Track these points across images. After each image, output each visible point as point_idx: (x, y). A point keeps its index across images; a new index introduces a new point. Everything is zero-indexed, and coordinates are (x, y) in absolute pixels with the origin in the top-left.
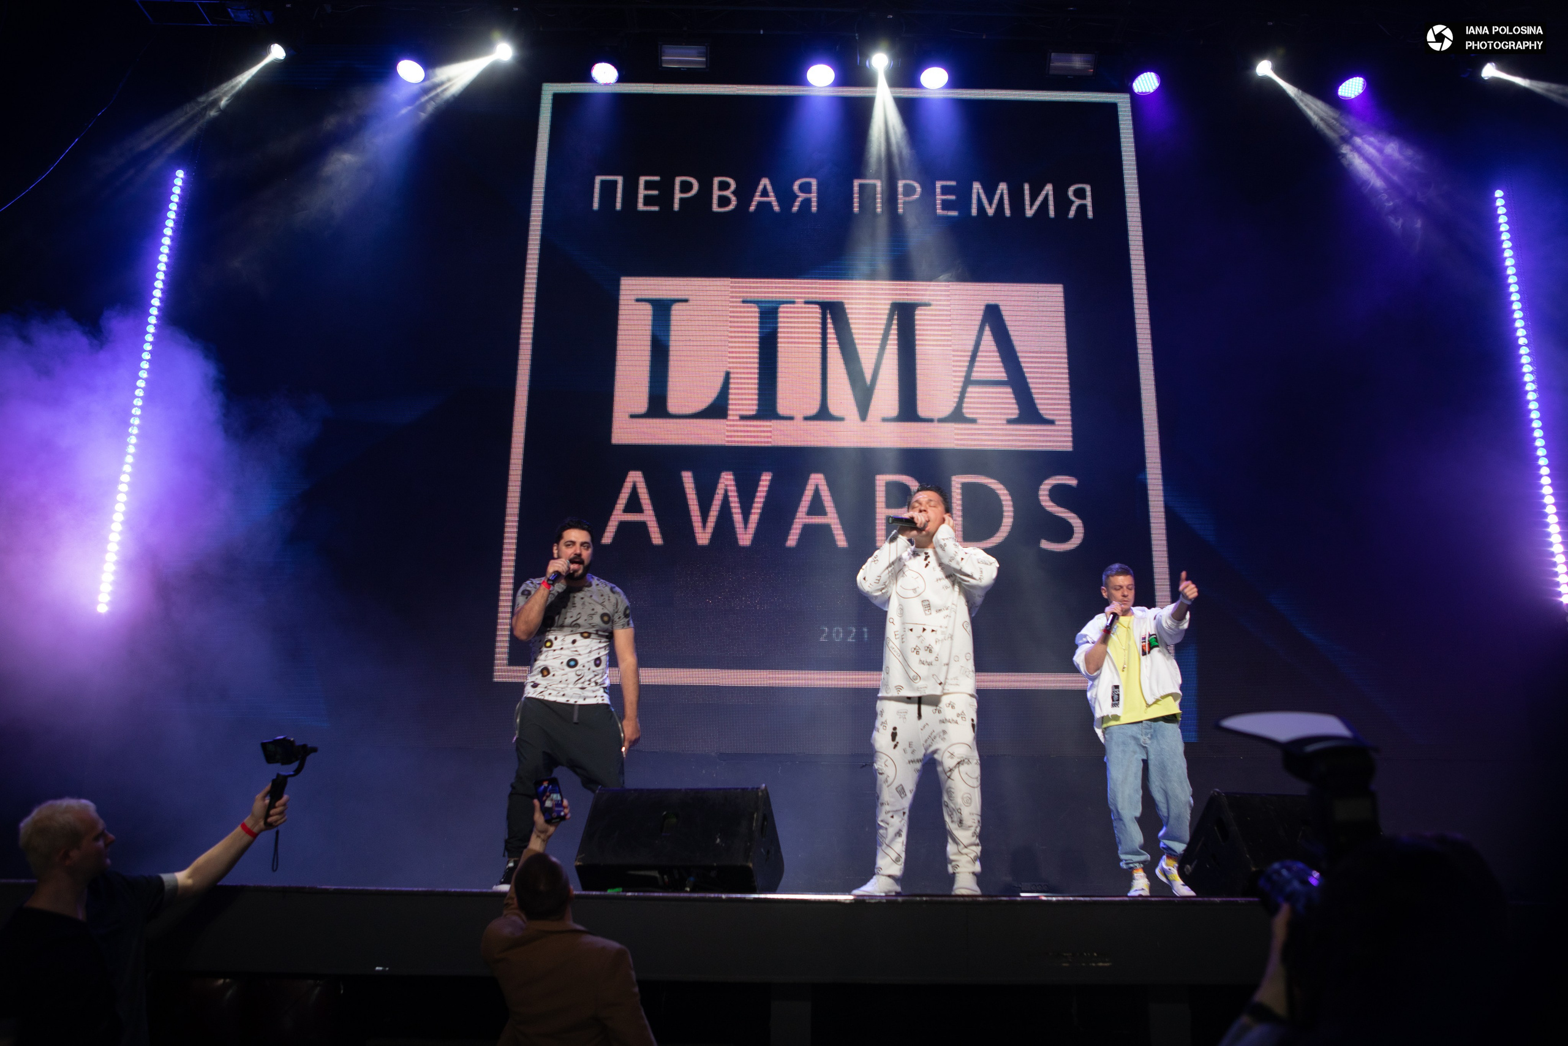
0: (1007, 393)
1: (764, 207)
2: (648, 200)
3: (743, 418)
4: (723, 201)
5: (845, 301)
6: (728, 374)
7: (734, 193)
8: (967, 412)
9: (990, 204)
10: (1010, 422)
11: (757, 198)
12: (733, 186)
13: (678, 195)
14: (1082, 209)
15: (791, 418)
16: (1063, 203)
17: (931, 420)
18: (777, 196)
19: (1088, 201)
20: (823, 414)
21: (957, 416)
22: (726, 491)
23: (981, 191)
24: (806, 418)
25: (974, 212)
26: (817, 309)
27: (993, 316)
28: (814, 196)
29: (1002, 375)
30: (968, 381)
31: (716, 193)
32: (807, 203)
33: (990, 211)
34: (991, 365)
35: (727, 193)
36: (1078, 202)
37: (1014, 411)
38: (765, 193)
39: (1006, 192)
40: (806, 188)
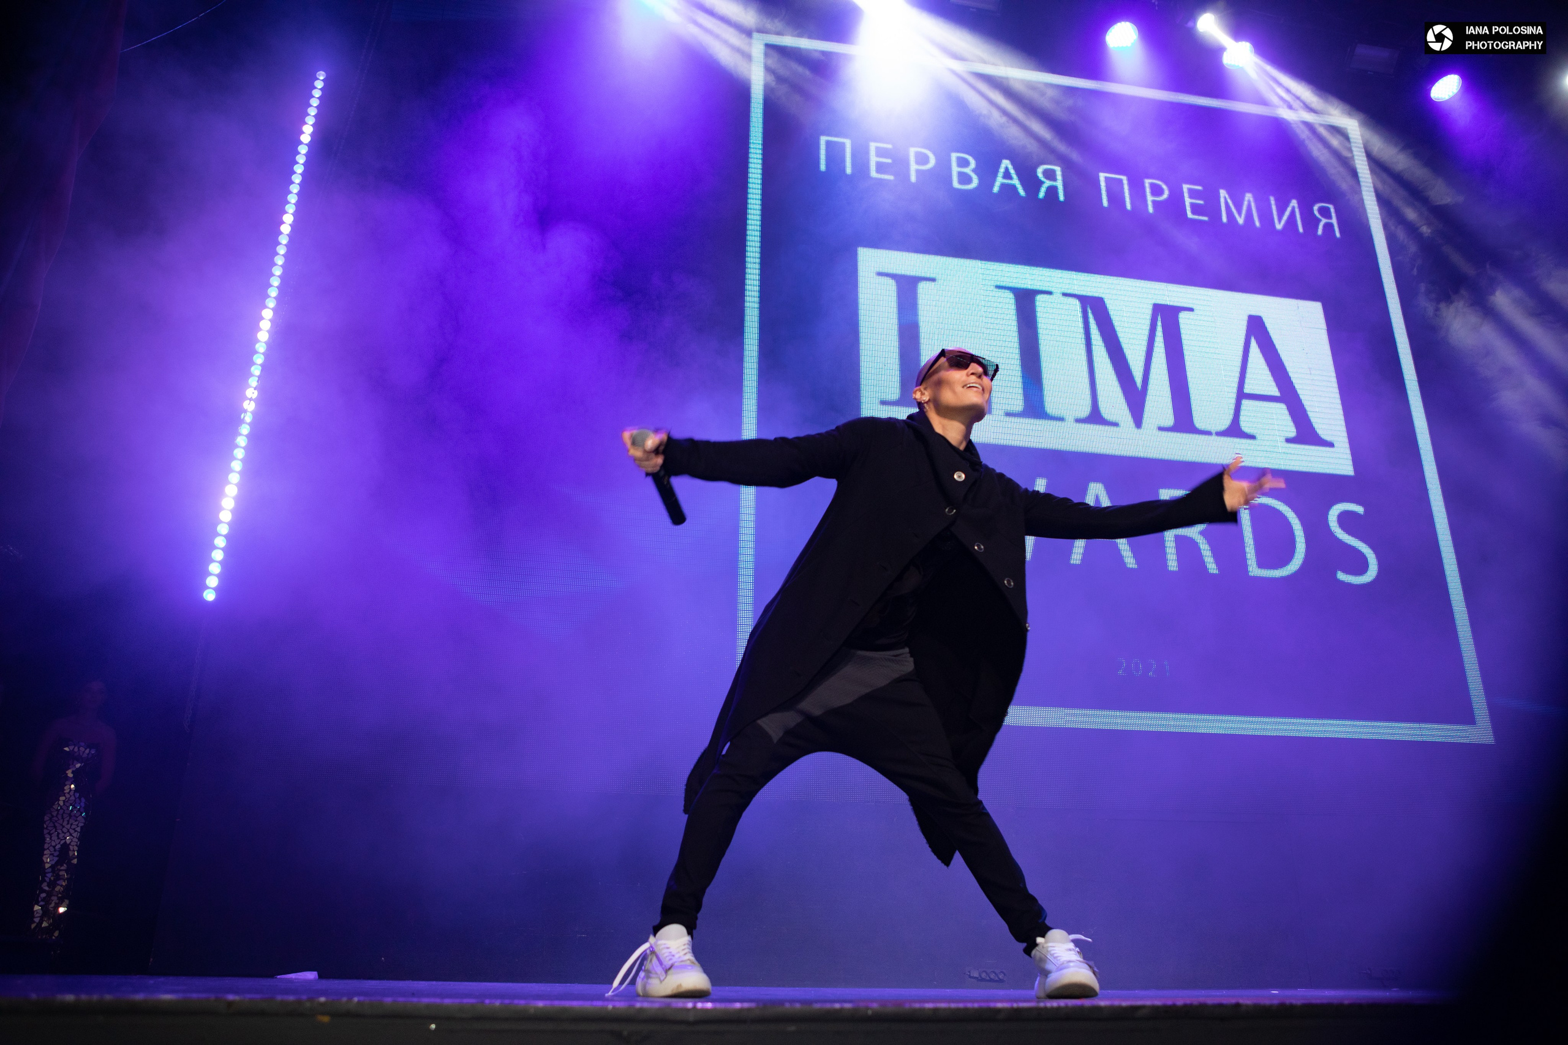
0: (1281, 408)
1: (1008, 189)
2: (880, 168)
3: (1009, 414)
4: (964, 179)
5: (1105, 298)
7: (974, 171)
8: (1245, 425)
9: (1240, 213)
10: (1289, 440)
11: (1000, 180)
12: (973, 163)
13: (913, 167)
14: (1328, 227)
15: (1061, 419)
16: (1311, 222)
17: (1209, 433)
18: (1020, 179)
19: (1334, 221)
20: (1095, 417)
21: (1234, 430)
23: (1227, 196)
24: (1078, 421)
25: (1224, 219)
27: (1256, 328)
28: (1059, 184)
29: (1274, 391)
30: (1241, 395)
31: (955, 169)
32: (1052, 191)
33: (1241, 221)
34: (1261, 379)
35: (968, 170)
36: (1324, 221)
37: (1292, 432)
38: (1007, 175)
39: (1252, 199)
40: (1050, 174)
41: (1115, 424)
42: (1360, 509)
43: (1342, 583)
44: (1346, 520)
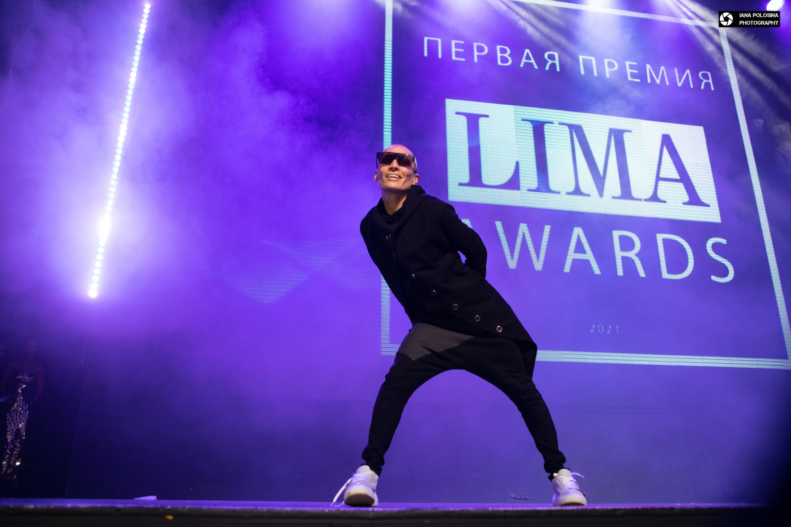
0: (681, 186)
1: (528, 65)
2: (458, 54)
3: (530, 190)
4: (504, 60)
5: (583, 126)
6: (517, 163)
7: (510, 55)
8: (660, 195)
9: (658, 78)
10: (684, 204)
11: (524, 60)
12: (509, 51)
13: (476, 53)
14: (707, 84)
15: (558, 193)
16: (698, 82)
17: (640, 200)
18: (535, 59)
19: (710, 81)
20: (577, 191)
21: (654, 198)
22: (524, 234)
23: (651, 69)
24: (568, 193)
25: (649, 81)
26: (567, 129)
27: (667, 141)
28: (557, 62)
29: (677, 177)
30: (658, 178)
31: (499, 55)
32: (553, 66)
33: (658, 82)
34: (669, 170)
35: (506, 55)
36: (705, 81)
37: (686, 199)
38: (528, 58)
39: (665, 71)
40: (552, 57)
41: (588, 195)
42: (724, 241)
43: (714, 282)
44: (716, 247)
